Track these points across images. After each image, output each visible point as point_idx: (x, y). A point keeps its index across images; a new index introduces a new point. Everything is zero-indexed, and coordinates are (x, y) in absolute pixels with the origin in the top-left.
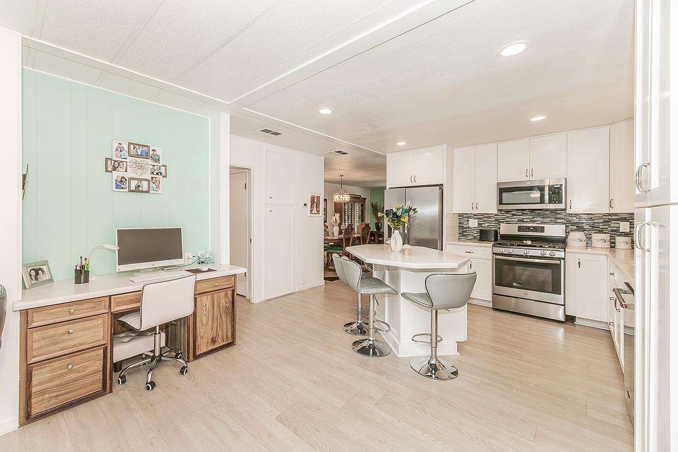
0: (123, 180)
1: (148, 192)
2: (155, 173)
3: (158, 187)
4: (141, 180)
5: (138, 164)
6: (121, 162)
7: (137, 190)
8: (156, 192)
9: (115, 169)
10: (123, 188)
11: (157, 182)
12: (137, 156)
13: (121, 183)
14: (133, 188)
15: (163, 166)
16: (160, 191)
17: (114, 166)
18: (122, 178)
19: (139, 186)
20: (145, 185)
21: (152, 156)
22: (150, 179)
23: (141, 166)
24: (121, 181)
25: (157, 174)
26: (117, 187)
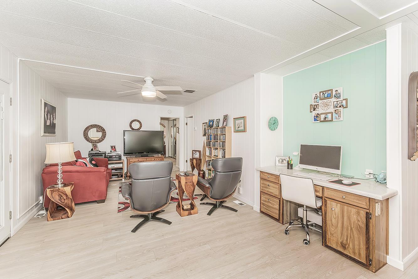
0: (318, 115)
1: (332, 121)
2: (338, 106)
3: (339, 116)
4: (326, 114)
5: (324, 104)
6: (318, 105)
7: (325, 120)
8: (339, 120)
9: (314, 110)
10: (318, 120)
11: (339, 113)
12: (325, 98)
13: (316, 118)
14: (322, 119)
15: (344, 100)
16: (341, 119)
17: (314, 108)
18: (317, 114)
19: (326, 118)
20: (329, 116)
21: (336, 95)
22: (333, 112)
23: (327, 104)
24: (317, 116)
25: (340, 107)
26: (315, 120)
